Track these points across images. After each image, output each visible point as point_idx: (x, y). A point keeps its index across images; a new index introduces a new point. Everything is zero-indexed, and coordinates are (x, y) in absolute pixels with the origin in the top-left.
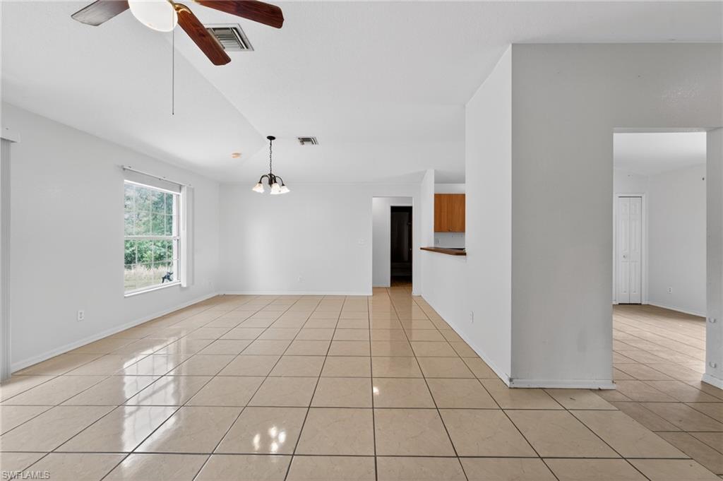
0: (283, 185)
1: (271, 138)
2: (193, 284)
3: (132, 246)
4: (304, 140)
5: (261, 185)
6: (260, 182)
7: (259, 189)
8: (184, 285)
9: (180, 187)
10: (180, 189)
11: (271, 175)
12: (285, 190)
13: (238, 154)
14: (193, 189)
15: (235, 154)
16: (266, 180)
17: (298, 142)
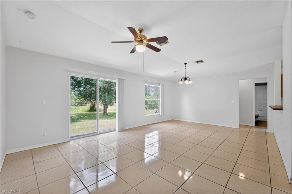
0: (190, 80)
1: (185, 64)
2: (163, 114)
3: (154, 102)
4: (198, 62)
5: (182, 81)
6: (181, 80)
7: (181, 83)
8: (161, 115)
9: (160, 84)
10: (160, 85)
11: (185, 77)
12: (191, 82)
13: (176, 71)
14: (163, 85)
15: (175, 71)
16: (184, 79)
17: (196, 63)
